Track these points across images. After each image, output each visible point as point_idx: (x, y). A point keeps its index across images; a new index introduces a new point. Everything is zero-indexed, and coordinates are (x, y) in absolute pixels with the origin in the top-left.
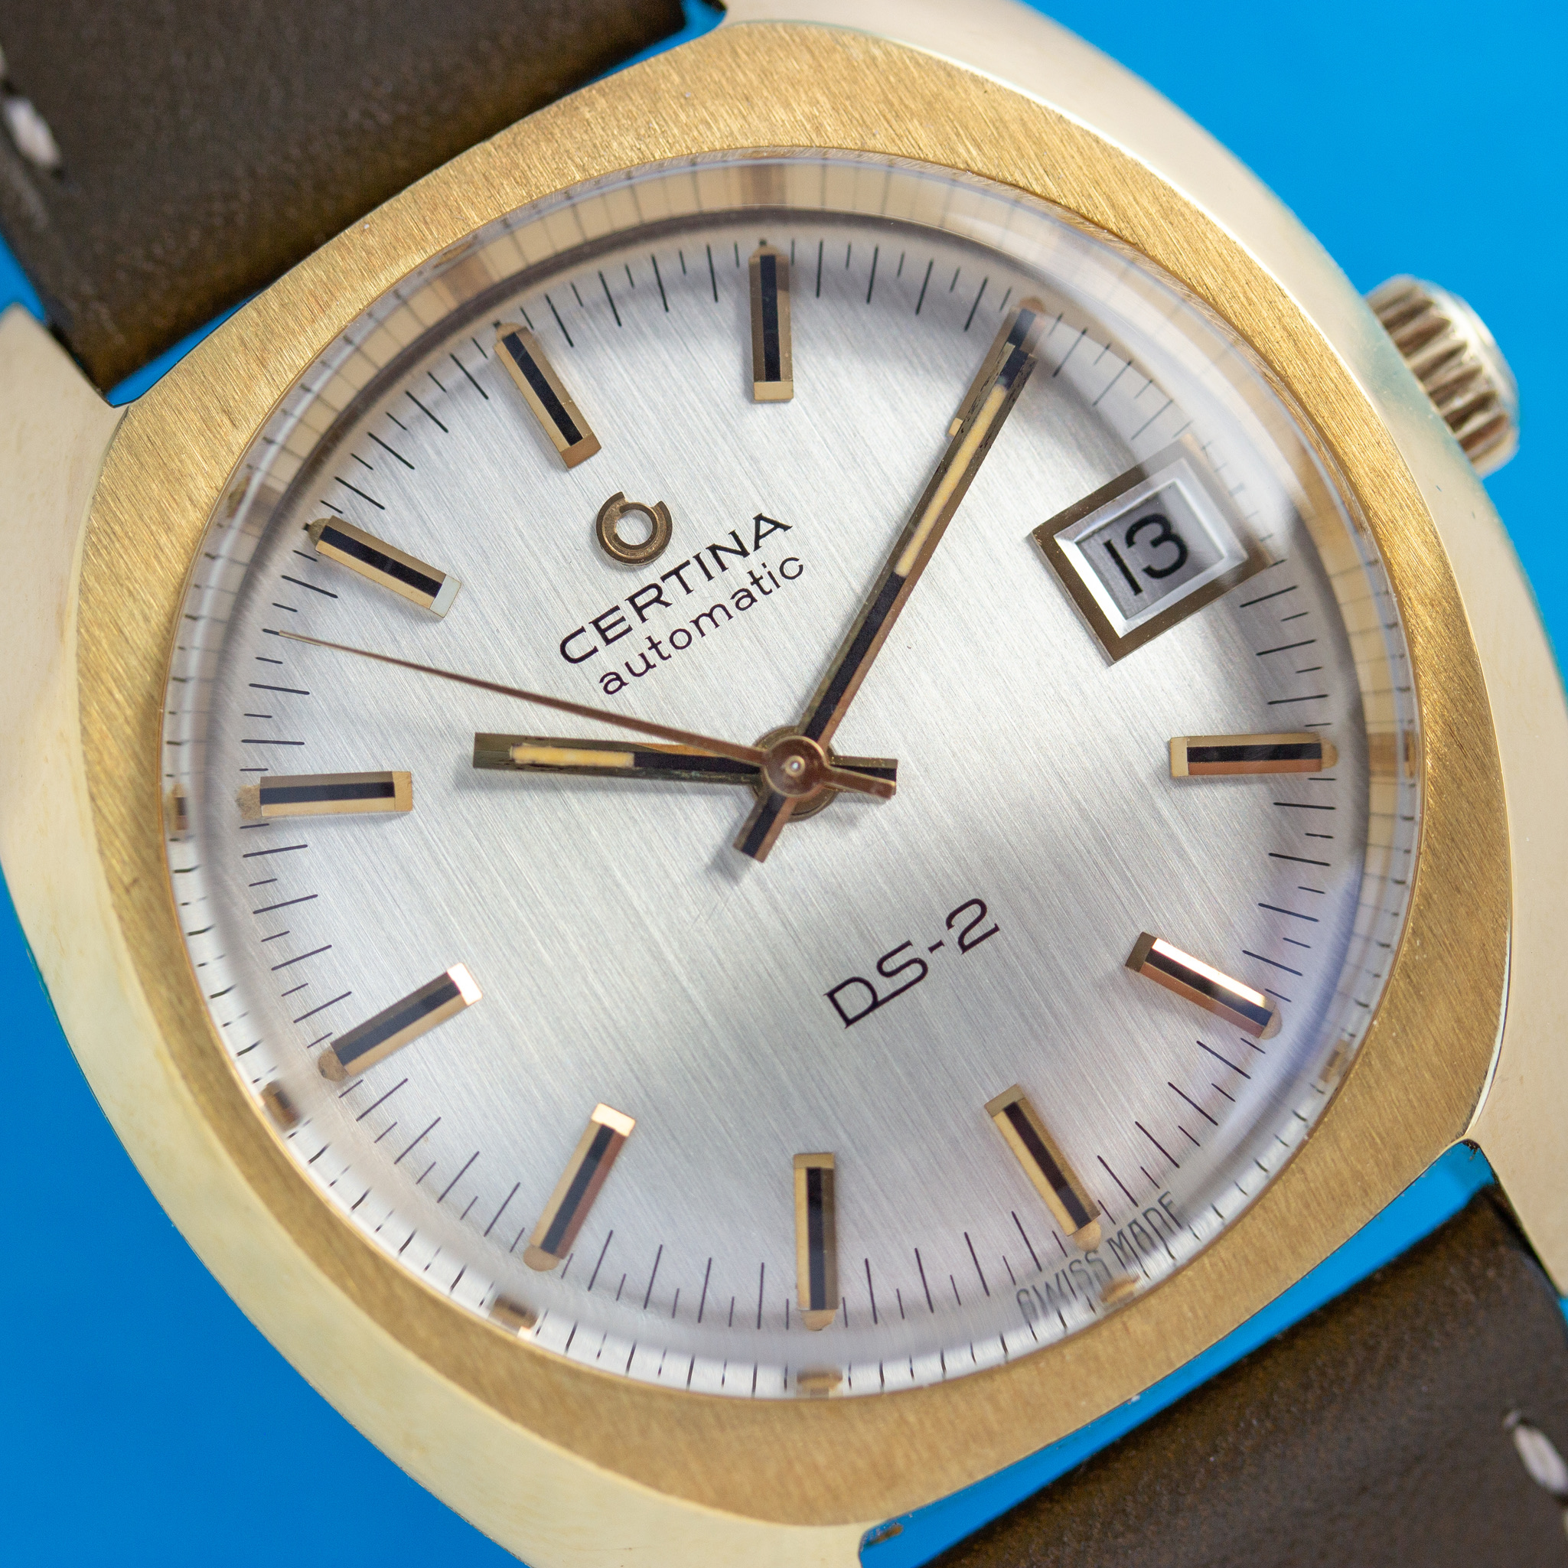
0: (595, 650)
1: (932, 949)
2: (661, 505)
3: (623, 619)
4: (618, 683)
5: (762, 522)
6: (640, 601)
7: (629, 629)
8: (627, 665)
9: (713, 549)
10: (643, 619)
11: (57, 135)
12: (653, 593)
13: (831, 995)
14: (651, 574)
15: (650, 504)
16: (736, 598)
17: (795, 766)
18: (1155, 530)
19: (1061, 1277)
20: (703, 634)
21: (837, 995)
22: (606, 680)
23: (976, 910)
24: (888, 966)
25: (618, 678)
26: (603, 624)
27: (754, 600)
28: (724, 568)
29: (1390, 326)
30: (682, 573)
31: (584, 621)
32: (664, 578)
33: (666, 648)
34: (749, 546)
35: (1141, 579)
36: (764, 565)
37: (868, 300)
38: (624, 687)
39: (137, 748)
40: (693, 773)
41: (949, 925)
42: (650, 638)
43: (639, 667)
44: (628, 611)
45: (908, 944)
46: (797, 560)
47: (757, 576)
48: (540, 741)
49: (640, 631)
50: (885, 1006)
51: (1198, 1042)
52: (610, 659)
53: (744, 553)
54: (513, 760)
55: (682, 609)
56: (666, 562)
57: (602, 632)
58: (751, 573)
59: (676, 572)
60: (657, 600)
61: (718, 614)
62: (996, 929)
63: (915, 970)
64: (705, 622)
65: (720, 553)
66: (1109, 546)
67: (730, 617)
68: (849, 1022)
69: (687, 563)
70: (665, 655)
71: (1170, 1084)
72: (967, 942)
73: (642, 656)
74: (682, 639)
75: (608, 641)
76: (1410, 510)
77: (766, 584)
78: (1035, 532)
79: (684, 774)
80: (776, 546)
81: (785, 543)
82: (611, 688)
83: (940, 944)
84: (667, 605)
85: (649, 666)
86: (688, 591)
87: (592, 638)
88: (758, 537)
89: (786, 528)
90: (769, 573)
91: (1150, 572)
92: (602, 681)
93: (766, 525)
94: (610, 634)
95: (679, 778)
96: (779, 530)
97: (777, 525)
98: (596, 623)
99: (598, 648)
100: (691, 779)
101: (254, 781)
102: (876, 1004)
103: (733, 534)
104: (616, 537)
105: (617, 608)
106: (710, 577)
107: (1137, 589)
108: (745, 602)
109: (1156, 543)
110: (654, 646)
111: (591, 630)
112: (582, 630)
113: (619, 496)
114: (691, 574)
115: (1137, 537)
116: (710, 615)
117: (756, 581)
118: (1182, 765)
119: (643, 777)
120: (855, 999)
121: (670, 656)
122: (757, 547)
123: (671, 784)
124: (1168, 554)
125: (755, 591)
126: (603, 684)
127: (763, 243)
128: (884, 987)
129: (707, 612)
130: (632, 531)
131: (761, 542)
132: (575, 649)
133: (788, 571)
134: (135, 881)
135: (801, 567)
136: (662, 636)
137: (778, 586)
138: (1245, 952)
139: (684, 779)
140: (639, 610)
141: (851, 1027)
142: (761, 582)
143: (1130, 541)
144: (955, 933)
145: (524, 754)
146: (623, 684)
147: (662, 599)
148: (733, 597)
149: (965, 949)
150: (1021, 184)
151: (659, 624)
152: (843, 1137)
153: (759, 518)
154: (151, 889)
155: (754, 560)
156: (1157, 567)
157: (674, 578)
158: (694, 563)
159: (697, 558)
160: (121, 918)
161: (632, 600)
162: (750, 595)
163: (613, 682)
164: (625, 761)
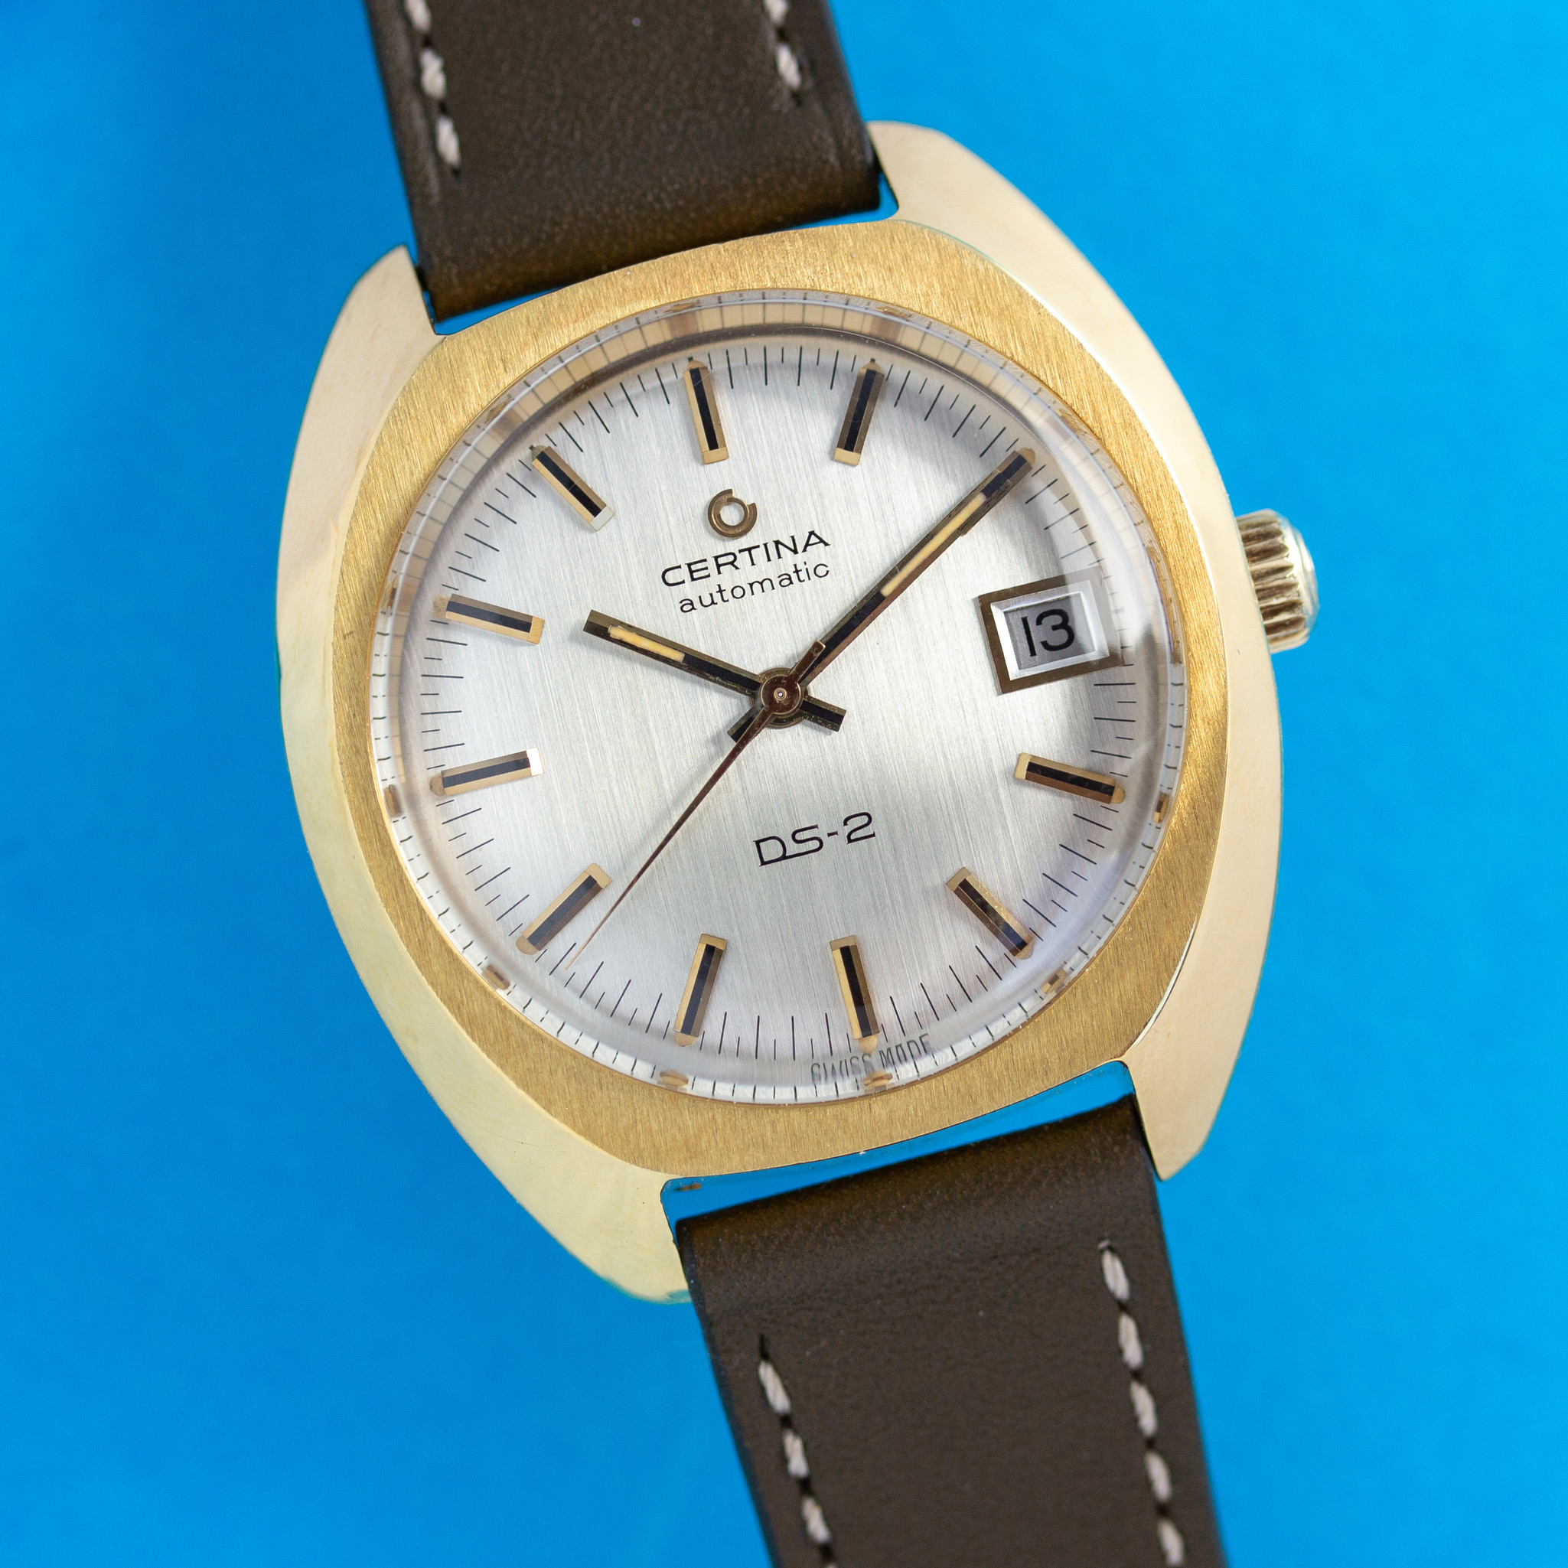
0: (683, 582)
1: (829, 835)
2: (753, 506)
3: (706, 568)
4: (690, 607)
5: (813, 536)
6: (721, 561)
7: (709, 576)
8: (700, 597)
9: (777, 543)
10: (719, 573)
11: (463, 147)
12: (731, 558)
13: (758, 843)
14: (734, 546)
15: (747, 503)
16: (781, 578)
17: (781, 694)
18: (1057, 620)
19: (843, 1063)
20: (753, 594)
21: (761, 844)
22: (684, 603)
23: (865, 819)
24: (799, 837)
25: (692, 604)
26: (693, 568)
27: (791, 583)
28: (779, 557)
29: (1246, 539)
30: (753, 551)
31: (683, 562)
32: (740, 551)
33: (727, 595)
34: (800, 548)
35: (1038, 647)
36: (805, 563)
37: (926, 419)
38: (693, 611)
39: (380, 551)
40: (717, 678)
41: (845, 823)
42: (719, 586)
43: (707, 601)
44: (711, 564)
45: (816, 827)
46: (826, 566)
47: (799, 569)
48: (630, 628)
49: (715, 579)
50: (789, 860)
51: (976, 947)
52: (690, 590)
53: (795, 551)
54: (609, 634)
55: (746, 573)
56: (745, 542)
57: (691, 572)
58: (795, 565)
59: (749, 550)
60: (732, 563)
61: (767, 584)
62: (873, 835)
63: (815, 844)
64: (756, 586)
65: (780, 546)
66: (1025, 621)
67: (773, 588)
68: (763, 863)
69: (758, 547)
70: (725, 599)
71: (950, 967)
72: (852, 837)
73: (711, 595)
74: (738, 592)
75: (693, 579)
76: (1215, 659)
77: (803, 575)
78: (980, 597)
79: (712, 677)
80: (817, 553)
81: (823, 554)
82: (685, 608)
83: (836, 833)
84: (737, 568)
85: (713, 603)
86: (753, 564)
87: (684, 574)
88: (807, 545)
89: (826, 544)
90: (807, 569)
91: (1045, 645)
92: (681, 602)
93: (814, 538)
94: (696, 575)
95: (707, 678)
96: (822, 544)
97: (822, 541)
98: (689, 565)
99: (686, 581)
100: (715, 682)
101: (448, 595)
102: (784, 857)
103: (793, 537)
104: (719, 517)
105: (705, 560)
106: (769, 560)
107: (1033, 653)
108: (786, 582)
109: (1055, 628)
110: (721, 591)
111: (685, 568)
112: (679, 567)
113: (730, 491)
114: (759, 554)
115: (1044, 621)
116: (761, 583)
117: (797, 572)
118: (1022, 772)
119: (686, 671)
120: (772, 850)
121: (728, 601)
122: (805, 550)
123: (702, 680)
124: (1062, 636)
125: (794, 577)
126: (681, 605)
127: (873, 360)
128: (792, 848)
129: (760, 581)
130: (731, 516)
131: (808, 548)
132: (671, 577)
133: (818, 571)
134: (351, 633)
135: (828, 572)
136: (727, 587)
137: (809, 579)
138: (1024, 900)
139: (711, 680)
140: (719, 566)
141: (764, 866)
142: (800, 573)
143: (1039, 622)
144: (847, 829)
145: (616, 632)
146: (693, 608)
147: (735, 563)
148: (779, 577)
149: (850, 841)
150: (1041, 379)
151: (728, 578)
152: (737, 933)
153: (812, 533)
154: (359, 641)
155: (800, 558)
156: (1051, 643)
157: (747, 552)
158: (762, 547)
159: (765, 545)
160: (335, 653)
161: (716, 558)
162: (790, 579)
163: (687, 606)
164: (678, 656)
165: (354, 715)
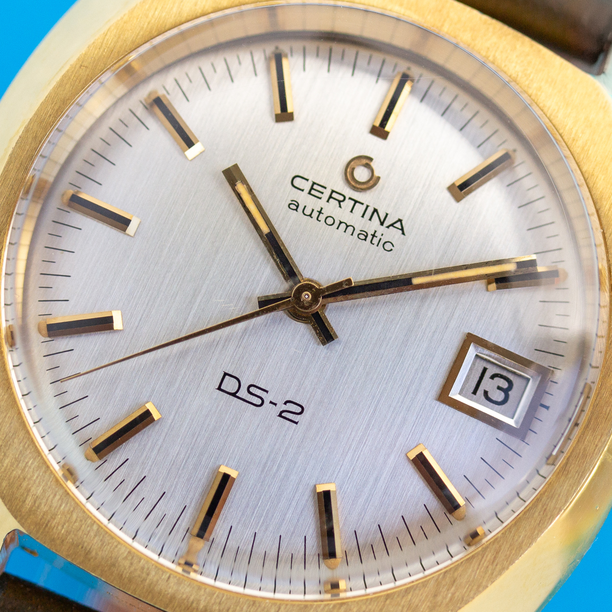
0: (303, 190)
1: (271, 402)
2: (379, 178)
3: (322, 193)
4: (295, 208)
5: (399, 223)
6: (334, 195)
7: (320, 198)
8: (305, 207)
9: (375, 210)
10: (328, 201)
12: (341, 198)
13: (226, 374)
14: (349, 192)
15: (376, 174)
16: (361, 232)
17: (307, 296)
18: (505, 385)
20: (338, 228)
21: (227, 377)
22: (293, 202)
23: (298, 410)
24: (252, 389)
25: (297, 207)
26: (315, 187)
27: (365, 240)
28: (370, 219)
30: (357, 204)
31: (311, 179)
32: (350, 199)
33: (322, 217)
34: (387, 223)
35: (480, 392)
36: (382, 235)
37: (520, 207)
38: (295, 211)
40: (278, 260)
41: (285, 403)
42: (322, 209)
43: (308, 212)
44: (327, 193)
45: (267, 392)
46: (393, 246)
47: (376, 235)
48: (250, 191)
49: (322, 203)
50: (236, 399)
51: (305, 537)
52: (303, 199)
53: (382, 224)
54: (236, 185)
55: (342, 214)
56: (357, 196)
57: (312, 188)
58: (375, 232)
59: (356, 202)
60: (340, 202)
61: (350, 229)
62: (296, 423)
63: (258, 401)
64: (343, 226)
65: (375, 214)
66: (485, 370)
67: (352, 235)
68: (219, 388)
69: (362, 204)
70: (319, 219)
71: (280, 536)
72: (283, 414)
73: (313, 210)
74: (330, 221)
75: (310, 193)
77: (375, 241)
78: (469, 334)
79: (275, 256)
80: (393, 234)
81: (396, 237)
82: (292, 206)
83: (275, 404)
84: (340, 206)
85: (310, 215)
86: (351, 211)
87: (307, 186)
88: (392, 225)
89: (403, 234)
90: (380, 239)
91: (486, 393)
92: (292, 201)
93: (399, 225)
94: (313, 192)
95: (272, 255)
96: (401, 232)
97: (402, 229)
98: (314, 183)
99: (304, 191)
100: (275, 260)
101: (161, 92)
102: (234, 395)
103: (387, 215)
104: (353, 169)
105: (325, 188)
106: (363, 216)
107: (475, 392)
108: (362, 237)
109: (499, 388)
110: (320, 212)
111: (310, 184)
112: (307, 180)
113: (371, 159)
114: (359, 209)
115: (496, 379)
116: (347, 226)
117: (374, 236)
118: (412, 455)
119: (263, 241)
120: (230, 385)
121: (320, 221)
122: (388, 227)
123: (268, 254)
124: (499, 396)
125: (369, 238)
126: (291, 202)
127: (515, 151)
128: (243, 393)
129: (348, 224)
130: (362, 174)
131: (391, 228)
132: (298, 182)
133: (386, 245)
134: (86, 67)
135: (391, 250)
136: (326, 213)
137: (377, 246)
138: (355, 532)
139: (273, 258)
140: (330, 197)
141: (218, 391)
142: (375, 238)
143: (493, 377)
144: (284, 407)
145: (241, 188)
146: (296, 210)
147: (342, 203)
148: (361, 231)
149: (280, 415)
150: (606, 235)
151: (331, 208)
152: (172, 417)
153: (400, 221)
154: (88, 75)
155: (381, 230)
156: (490, 395)
157: (353, 202)
158: (364, 207)
159: (367, 206)
160: (68, 71)
161: (333, 191)
162: (366, 237)
163: (294, 206)
164: (265, 229)
165: (50, 115)
